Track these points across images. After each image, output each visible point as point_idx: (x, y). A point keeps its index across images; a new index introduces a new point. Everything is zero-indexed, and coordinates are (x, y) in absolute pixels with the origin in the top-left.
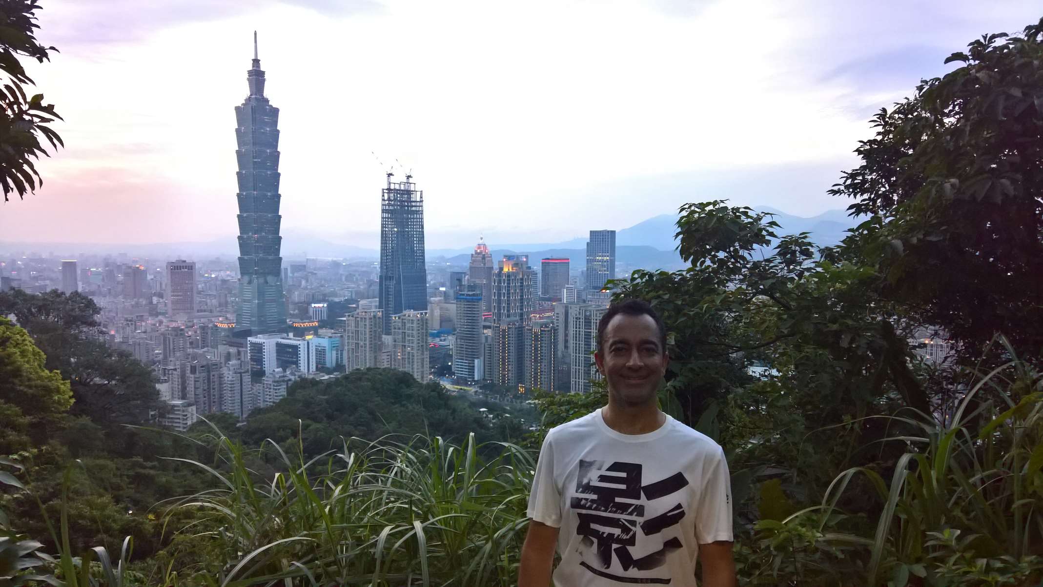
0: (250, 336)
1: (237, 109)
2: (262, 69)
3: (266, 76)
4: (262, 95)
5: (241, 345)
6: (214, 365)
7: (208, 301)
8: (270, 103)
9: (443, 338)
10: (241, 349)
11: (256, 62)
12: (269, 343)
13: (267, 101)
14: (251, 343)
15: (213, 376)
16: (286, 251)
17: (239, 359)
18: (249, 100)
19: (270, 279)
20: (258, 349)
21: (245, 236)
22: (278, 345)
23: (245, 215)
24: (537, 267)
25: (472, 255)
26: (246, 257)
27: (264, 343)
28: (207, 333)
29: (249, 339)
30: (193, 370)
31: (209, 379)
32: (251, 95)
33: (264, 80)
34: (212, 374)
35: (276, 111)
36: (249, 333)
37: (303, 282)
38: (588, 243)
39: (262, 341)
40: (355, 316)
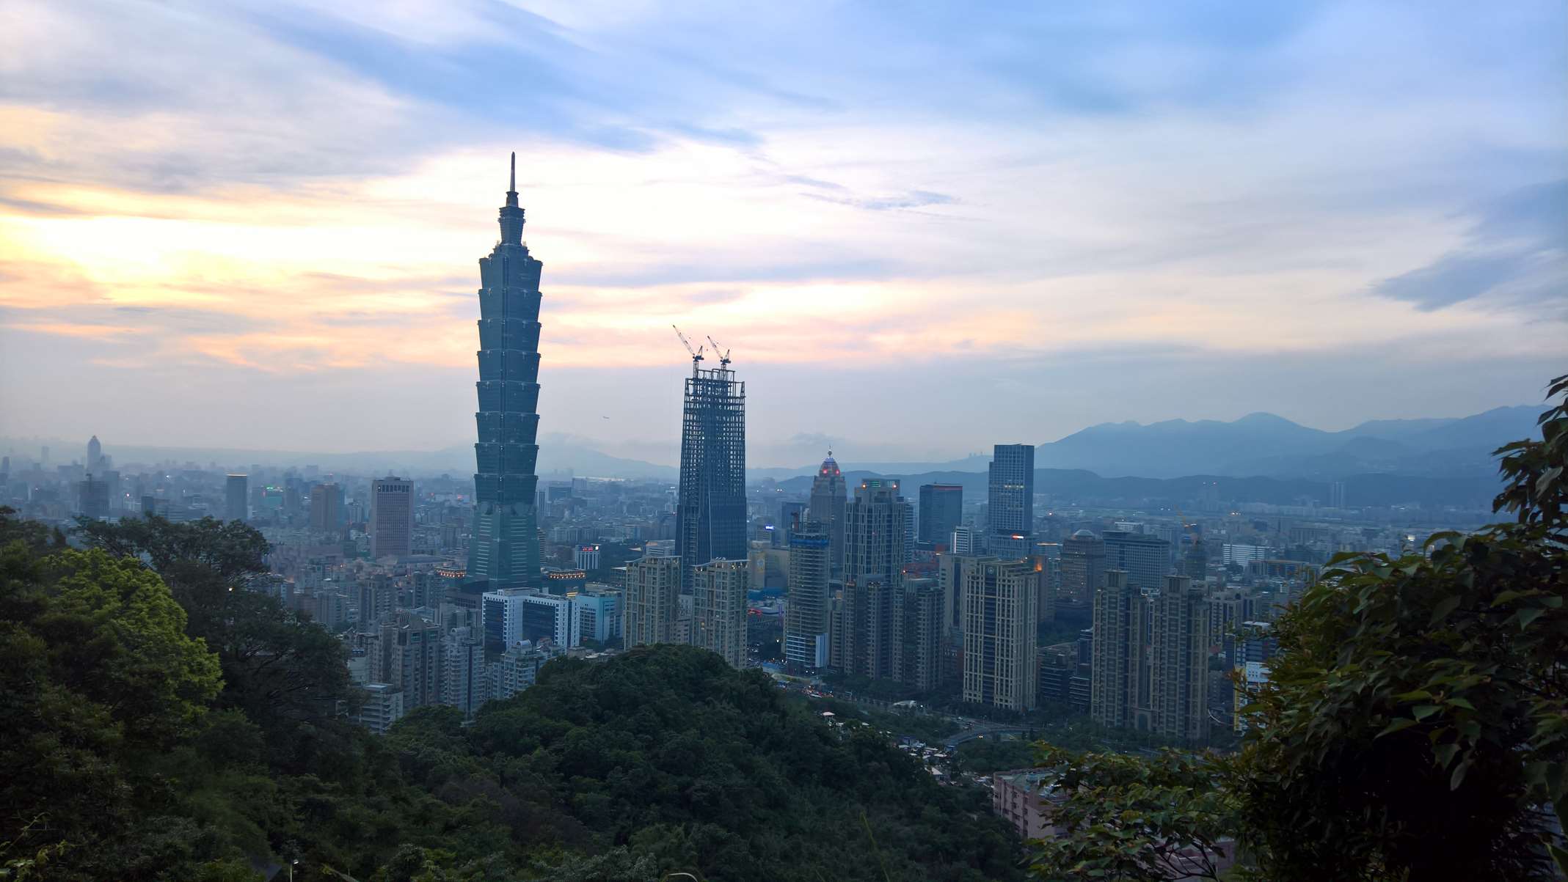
0: (486, 591)
1: (483, 261)
2: (521, 206)
3: (526, 216)
4: (520, 243)
5: (473, 604)
6: (432, 632)
7: (430, 537)
8: (530, 254)
9: (769, 602)
10: (472, 610)
11: (512, 196)
12: (512, 601)
13: (526, 251)
14: (488, 601)
15: (431, 648)
16: (544, 467)
17: (469, 624)
18: (498, 249)
19: (520, 507)
20: (497, 610)
21: (486, 444)
22: (527, 605)
23: (487, 414)
24: (913, 498)
25: (816, 477)
26: (485, 475)
27: (506, 601)
28: (425, 585)
29: (485, 594)
30: (402, 638)
31: (424, 653)
32: (503, 242)
33: (523, 221)
34: (429, 645)
35: (539, 264)
36: (485, 586)
37: (567, 513)
38: (991, 464)
39: (506, 598)
40: (640, 565)
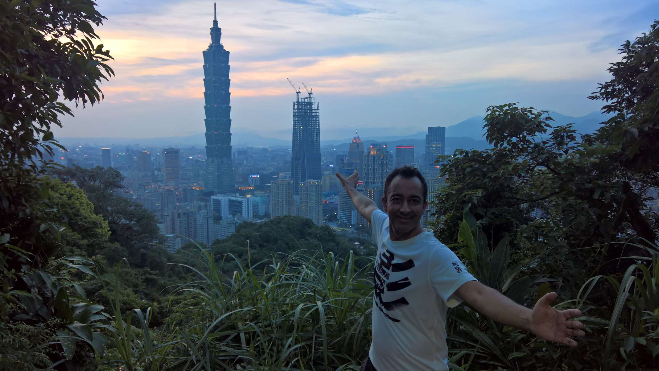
0: (213, 195)
1: (204, 52)
2: (219, 27)
3: (222, 31)
4: (219, 43)
5: (207, 201)
6: (191, 213)
7: (188, 173)
8: (224, 48)
9: (331, 197)
10: (207, 203)
11: (215, 22)
12: (224, 199)
13: (222, 47)
14: (214, 200)
15: (191, 219)
16: (235, 142)
17: (206, 209)
18: (211, 47)
19: (225, 160)
20: (218, 203)
21: (210, 133)
22: (230, 201)
23: (209, 119)
24: (392, 152)
25: (350, 144)
26: (210, 146)
28: (187, 193)
29: (212, 197)
30: (179, 216)
31: (188, 221)
32: (212, 43)
33: (221, 34)
35: (228, 53)
36: (212, 193)
37: (245, 162)
38: (426, 135)
39: (220, 198)
40: (277, 183)
